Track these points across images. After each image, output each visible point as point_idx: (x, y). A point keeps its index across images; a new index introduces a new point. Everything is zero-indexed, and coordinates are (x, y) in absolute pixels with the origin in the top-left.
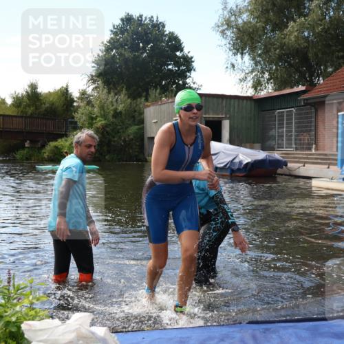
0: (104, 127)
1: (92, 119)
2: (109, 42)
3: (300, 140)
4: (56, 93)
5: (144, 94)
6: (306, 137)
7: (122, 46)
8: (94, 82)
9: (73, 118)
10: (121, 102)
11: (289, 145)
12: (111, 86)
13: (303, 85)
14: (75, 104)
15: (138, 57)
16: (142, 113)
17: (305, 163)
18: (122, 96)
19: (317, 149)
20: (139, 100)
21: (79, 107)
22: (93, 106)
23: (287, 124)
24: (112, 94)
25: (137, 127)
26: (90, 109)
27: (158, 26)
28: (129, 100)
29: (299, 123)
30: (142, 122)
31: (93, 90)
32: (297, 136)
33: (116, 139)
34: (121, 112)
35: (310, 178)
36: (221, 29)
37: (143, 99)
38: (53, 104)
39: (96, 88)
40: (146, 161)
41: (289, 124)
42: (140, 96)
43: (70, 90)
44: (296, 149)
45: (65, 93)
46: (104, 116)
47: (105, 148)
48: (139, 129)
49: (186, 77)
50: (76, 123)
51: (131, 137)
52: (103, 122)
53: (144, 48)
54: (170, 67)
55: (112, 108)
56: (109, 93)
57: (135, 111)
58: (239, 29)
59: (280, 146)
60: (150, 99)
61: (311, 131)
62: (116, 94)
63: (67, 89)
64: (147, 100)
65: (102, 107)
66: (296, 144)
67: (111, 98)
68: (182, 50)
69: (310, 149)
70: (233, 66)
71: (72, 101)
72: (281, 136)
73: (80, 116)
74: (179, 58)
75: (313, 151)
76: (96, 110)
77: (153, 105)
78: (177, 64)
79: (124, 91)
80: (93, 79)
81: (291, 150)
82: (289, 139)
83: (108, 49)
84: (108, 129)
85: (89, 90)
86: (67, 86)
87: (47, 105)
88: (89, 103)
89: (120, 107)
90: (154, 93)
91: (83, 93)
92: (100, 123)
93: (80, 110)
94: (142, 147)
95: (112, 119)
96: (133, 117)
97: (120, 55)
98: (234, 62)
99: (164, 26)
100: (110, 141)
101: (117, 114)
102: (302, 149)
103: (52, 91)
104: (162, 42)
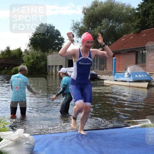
0: (33, 62)
1: (29, 59)
2: (35, 33)
3: (101, 67)
4: (16, 50)
5: (47, 50)
6: (102, 66)
7: (40, 34)
8: (30, 47)
9: (22, 59)
10: (39, 53)
11: (97, 69)
12: (36, 48)
13: (102, 48)
14: (23, 54)
15: (45, 38)
16: (46, 57)
17: (102, 75)
18: (40, 51)
19: (106, 70)
20: (45, 53)
21: (24, 55)
22: (29, 55)
23: (96, 61)
24: (36, 51)
25: (44, 62)
26: (28, 56)
27: (52, 27)
28: (42, 53)
29: (100, 61)
30: (46, 60)
31: (29, 49)
32: (99, 65)
33: (37, 66)
34: (39, 57)
35: (104, 80)
36: (73, 29)
37: (46, 52)
38: (15, 54)
39: (30, 48)
40: (48, 74)
41: (97, 61)
42: (46, 51)
43: (21, 49)
44: (99, 70)
45: (19, 50)
46: (33, 58)
47: (33, 70)
48: (45, 63)
49: (62, 45)
50: (23, 61)
51: (43, 66)
52: (33, 60)
53: (47, 35)
54: (56, 41)
55: (36, 56)
56: (35, 50)
57: (44, 57)
58: (79, 29)
59: (94, 69)
60: (49, 52)
61: (104, 64)
62: (37, 51)
63: (20, 49)
64: (48, 53)
65: (32, 55)
66: (99, 68)
67: (35, 52)
68: (60, 36)
69: (104, 70)
70: (78, 41)
71: (22, 53)
72: (94, 66)
73: (24, 58)
74: (59, 38)
75: (105, 71)
76: (30, 56)
77: (50, 54)
78: (59, 40)
79: (40, 50)
80: (29, 45)
81: (98, 70)
82: (97, 67)
83: (35, 35)
84: (34, 63)
85: (28, 49)
86: (20, 48)
87: (13, 54)
88: (28, 54)
89: (39, 55)
90: (50, 50)
91: (26, 50)
92: (32, 61)
93: (25, 56)
94: (46, 69)
95: (36, 59)
96: (43, 58)
97: (39, 37)
98: (78, 40)
99: (54, 27)
100: (35, 67)
101: (37, 58)
102: (101, 70)
103: (15, 49)
104: (54, 32)
